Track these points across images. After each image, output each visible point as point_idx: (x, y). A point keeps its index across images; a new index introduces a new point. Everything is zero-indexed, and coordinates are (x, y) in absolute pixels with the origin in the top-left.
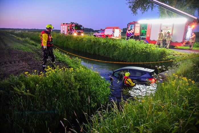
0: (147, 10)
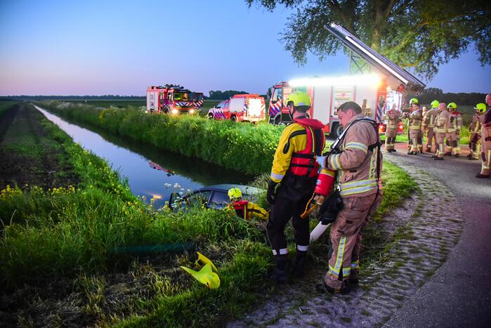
0: (334, 52)
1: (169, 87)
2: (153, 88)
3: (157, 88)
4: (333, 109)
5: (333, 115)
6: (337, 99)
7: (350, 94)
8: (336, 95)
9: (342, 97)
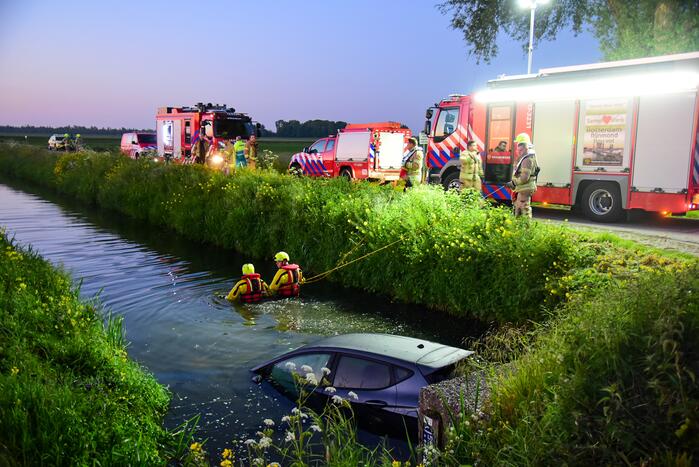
0: (552, 33)
1: (204, 109)
2: (169, 110)
3: (179, 111)
4: (580, 150)
5: (579, 164)
6: (589, 130)
7: (624, 116)
8: (585, 121)
9: (603, 124)
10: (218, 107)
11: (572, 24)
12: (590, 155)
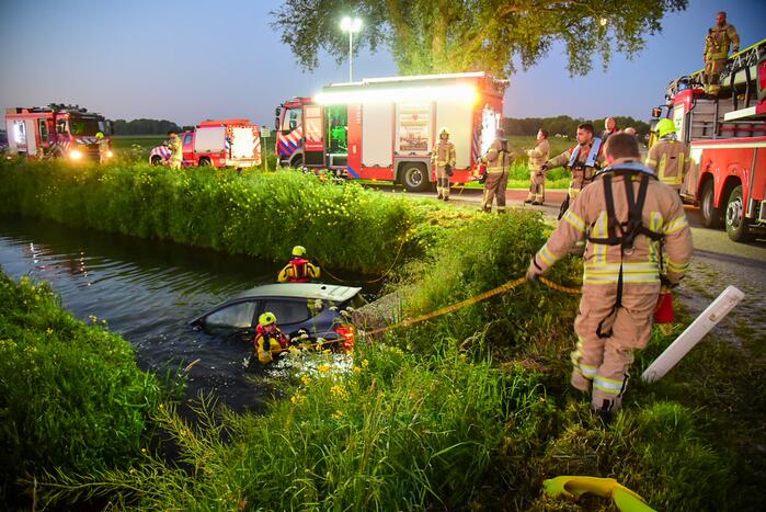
1: (58, 108)
2: (19, 111)
3: (31, 111)
4: (398, 140)
5: (397, 150)
6: (403, 125)
7: (427, 115)
8: (401, 118)
9: (412, 120)
10: (70, 107)
11: (370, 46)
12: (405, 143)
